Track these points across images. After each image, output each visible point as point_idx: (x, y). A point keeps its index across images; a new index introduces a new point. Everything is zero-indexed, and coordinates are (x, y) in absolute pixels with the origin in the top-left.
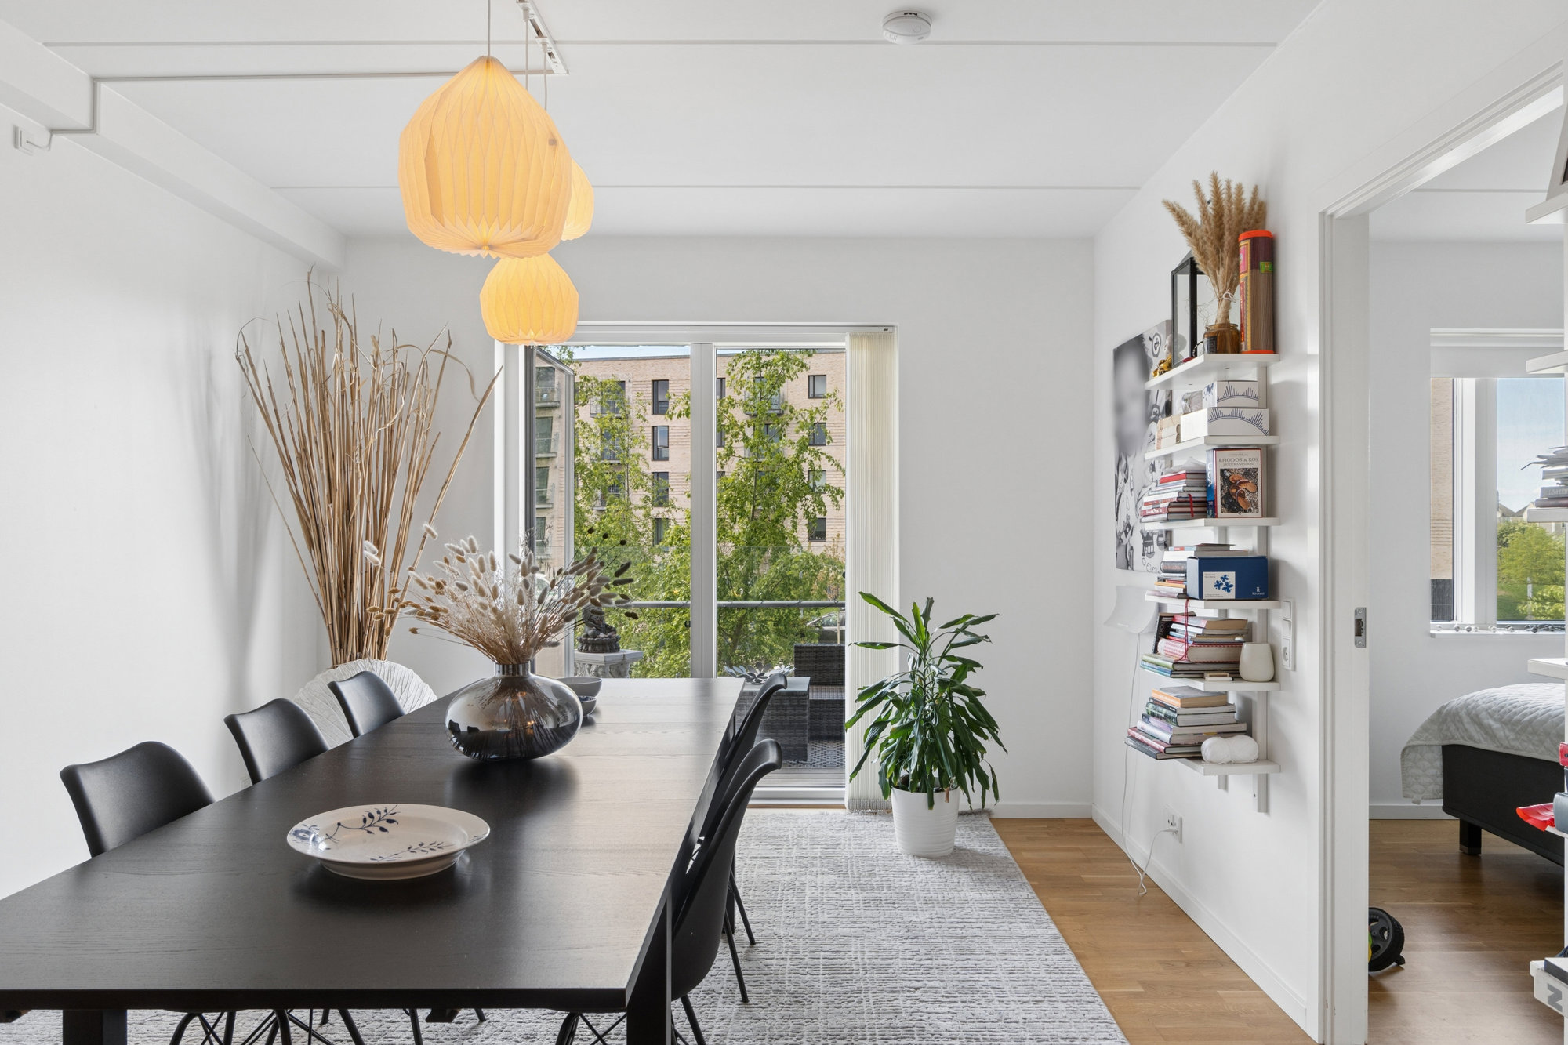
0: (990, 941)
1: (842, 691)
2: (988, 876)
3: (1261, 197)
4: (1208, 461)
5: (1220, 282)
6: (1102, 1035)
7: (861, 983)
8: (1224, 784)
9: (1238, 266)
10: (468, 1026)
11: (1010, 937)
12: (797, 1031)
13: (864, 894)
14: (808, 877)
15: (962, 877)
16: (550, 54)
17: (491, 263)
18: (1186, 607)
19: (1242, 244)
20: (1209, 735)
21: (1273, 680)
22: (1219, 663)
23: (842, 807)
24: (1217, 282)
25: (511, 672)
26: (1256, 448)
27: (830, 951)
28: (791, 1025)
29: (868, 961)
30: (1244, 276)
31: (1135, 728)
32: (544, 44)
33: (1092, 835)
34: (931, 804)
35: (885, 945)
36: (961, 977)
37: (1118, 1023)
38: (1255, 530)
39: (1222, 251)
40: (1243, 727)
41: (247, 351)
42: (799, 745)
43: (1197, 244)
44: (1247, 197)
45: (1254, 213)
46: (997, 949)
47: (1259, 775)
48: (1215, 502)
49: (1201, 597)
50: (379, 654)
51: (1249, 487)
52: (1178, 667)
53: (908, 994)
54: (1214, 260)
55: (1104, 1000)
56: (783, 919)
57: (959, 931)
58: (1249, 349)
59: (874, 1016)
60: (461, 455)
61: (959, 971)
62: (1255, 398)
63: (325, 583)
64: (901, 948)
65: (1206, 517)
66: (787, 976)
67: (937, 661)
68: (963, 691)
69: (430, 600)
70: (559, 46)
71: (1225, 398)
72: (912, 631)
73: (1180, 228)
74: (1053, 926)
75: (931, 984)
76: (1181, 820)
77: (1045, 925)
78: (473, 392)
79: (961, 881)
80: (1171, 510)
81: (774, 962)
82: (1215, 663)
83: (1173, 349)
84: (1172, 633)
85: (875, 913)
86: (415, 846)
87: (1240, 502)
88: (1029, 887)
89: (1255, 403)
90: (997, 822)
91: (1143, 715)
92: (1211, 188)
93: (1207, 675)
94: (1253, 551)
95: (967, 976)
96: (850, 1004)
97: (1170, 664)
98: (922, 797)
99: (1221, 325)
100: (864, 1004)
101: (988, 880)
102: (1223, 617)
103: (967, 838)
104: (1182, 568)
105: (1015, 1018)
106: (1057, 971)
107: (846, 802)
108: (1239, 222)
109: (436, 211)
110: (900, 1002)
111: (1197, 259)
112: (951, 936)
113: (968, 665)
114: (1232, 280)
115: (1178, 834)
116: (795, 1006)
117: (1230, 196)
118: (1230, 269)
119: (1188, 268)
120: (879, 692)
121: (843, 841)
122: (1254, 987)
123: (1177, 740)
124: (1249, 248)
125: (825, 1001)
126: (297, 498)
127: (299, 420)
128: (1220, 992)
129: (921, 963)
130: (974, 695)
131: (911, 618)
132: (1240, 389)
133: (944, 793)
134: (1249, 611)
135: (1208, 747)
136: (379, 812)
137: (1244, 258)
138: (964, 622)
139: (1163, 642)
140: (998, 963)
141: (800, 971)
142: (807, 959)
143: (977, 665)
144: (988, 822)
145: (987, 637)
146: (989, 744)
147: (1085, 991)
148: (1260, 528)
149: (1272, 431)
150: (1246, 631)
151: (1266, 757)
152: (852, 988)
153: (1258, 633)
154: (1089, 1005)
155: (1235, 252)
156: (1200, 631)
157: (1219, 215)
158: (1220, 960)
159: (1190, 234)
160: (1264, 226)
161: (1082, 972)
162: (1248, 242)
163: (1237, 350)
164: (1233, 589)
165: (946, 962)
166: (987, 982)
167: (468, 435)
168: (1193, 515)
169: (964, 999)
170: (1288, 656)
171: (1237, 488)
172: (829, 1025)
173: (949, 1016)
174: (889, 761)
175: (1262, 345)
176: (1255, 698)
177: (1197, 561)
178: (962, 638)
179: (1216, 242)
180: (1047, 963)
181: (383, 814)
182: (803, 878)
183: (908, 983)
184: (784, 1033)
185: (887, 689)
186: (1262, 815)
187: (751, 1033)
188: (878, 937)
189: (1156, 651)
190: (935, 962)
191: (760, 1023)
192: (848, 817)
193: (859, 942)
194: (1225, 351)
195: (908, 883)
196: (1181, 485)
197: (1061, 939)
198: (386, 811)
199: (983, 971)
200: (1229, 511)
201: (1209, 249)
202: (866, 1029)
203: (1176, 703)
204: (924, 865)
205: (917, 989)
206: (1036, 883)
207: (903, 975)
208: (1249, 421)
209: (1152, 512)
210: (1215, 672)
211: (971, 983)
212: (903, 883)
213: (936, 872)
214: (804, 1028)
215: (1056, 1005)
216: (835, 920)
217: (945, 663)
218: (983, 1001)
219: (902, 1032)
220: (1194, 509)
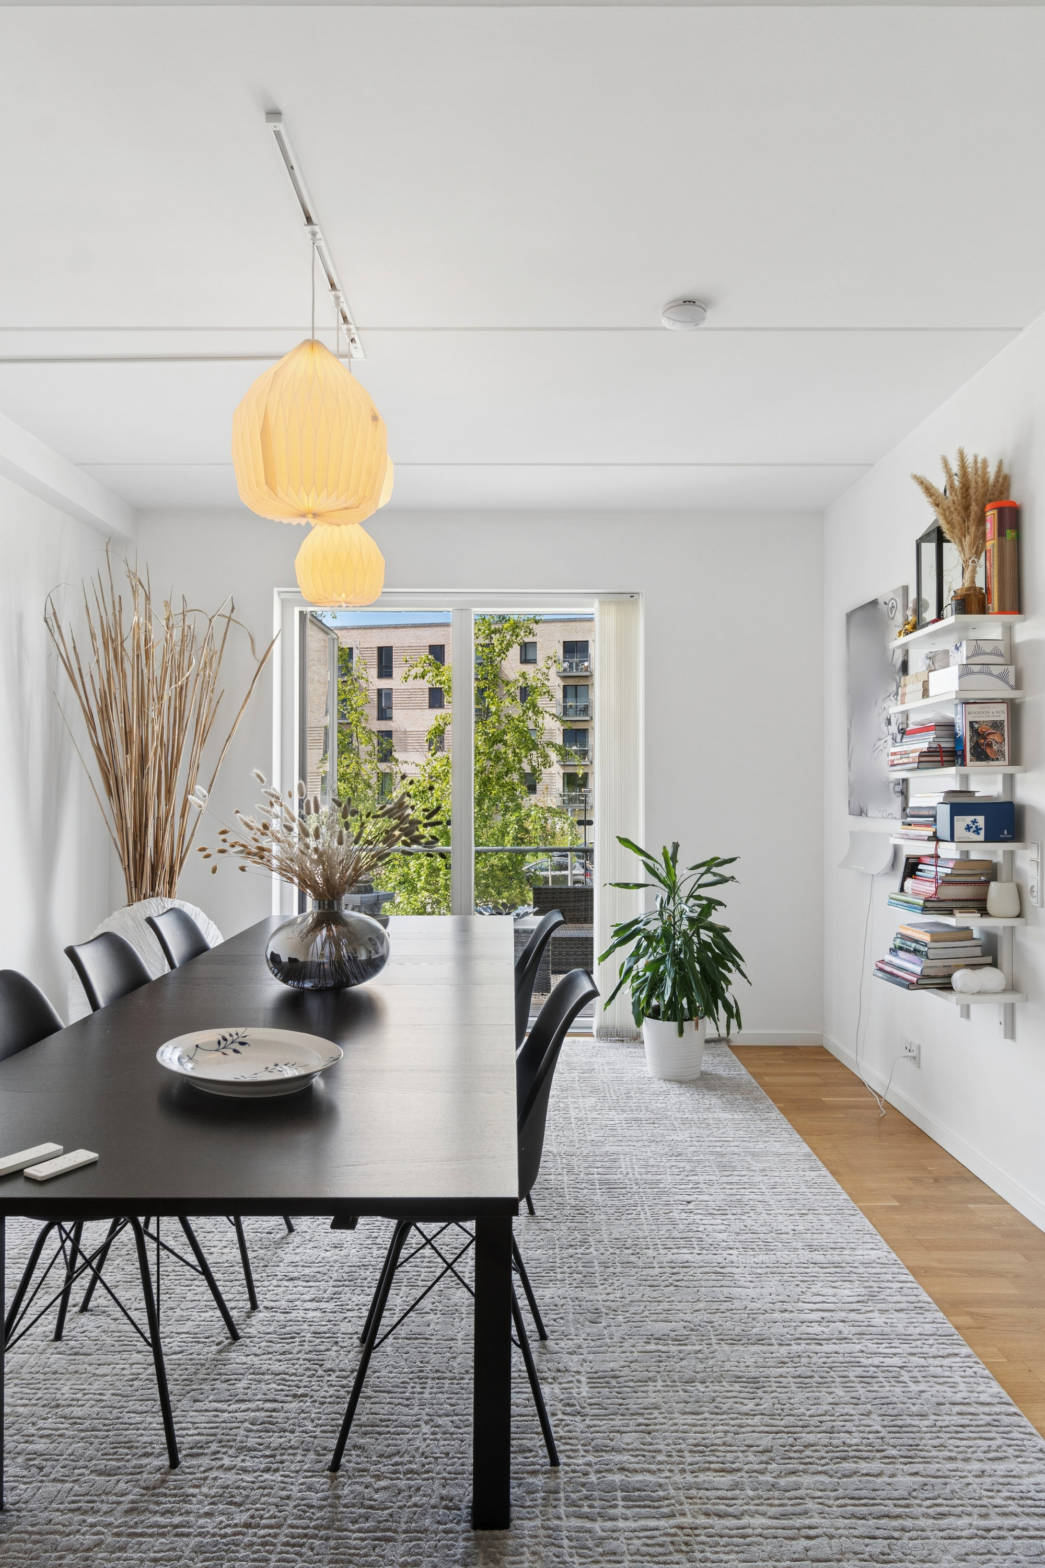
0: (749, 1158)
1: (592, 928)
2: (736, 1099)
3: (1006, 470)
4: (956, 714)
5: (967, 549)
6: (869, 1246)
7: (636, 1197)
8: (966, 1012)
9: (984, 534)
10: (279, 1236)
11: (767, 1155)
12: (584, 1242)
13: (625, 1115)
14: (570, 1099)
15: (712, 1100)
16: (352, 340)
17: (309, 528)
18: (936, 848)
19: (988, 513)
20: (958, 967)
21: (1019, 916)
22: (966, 900)
23: (591, 1035)
24: (963, 550)
25: (326, 907)
26: (1003, 701)
27: (602, 1167)
28: (578, 1236)
29: (639, 1177)
30: (991, 543)
31: (882, 961)
32: (349, 330)
33: (824, 1061)
34: (681, 1032)
35: (652, 1162)
36: (728, 1192)
37: (881, 1235)
38: (1000, 778)
39: (968, 520)
40: (989, 959)
41: (54, 613)
42: (543, 979)
43: (945, 513)
44: (992, 471)
45: (998, 485)
46: (756, 1166)
47: (1005, 1005)
48: (964, 751)
49: (952, 840)
50: (170, 892)
51: (996, 737)
52: (929, 905)
53: (681, 1207)
54: (961, 529)
55: (865, 1214)
56: (554, 1138)
57: (718, 1149)
58: (996, 610)
59: (653, 1227)
60: (244, 711)
61: (725, 1185)
62: (1001, 655)
63: (122, 828)
64: (668, 1164)
65: (954, 765)
66: (566, 1190)
67: (684, 900)
68: (711, 927)
69: (256, 840)
70: (360, 332)
71: (973, 656)
72: (663, 873)
73: (929, 499)
74: (804, 1144)
75: (701, 1198)
76: (919, 1046)
77: (797, 1144)
78: (254, 654)
79: (712, 1103)
80: (922, 759)
81: (552, 1177)
82: (963, 900)
83: (918, 611)
84: (918, 873)
85: (638, 1133)
86: (271, 1067)
87: (988, 751)
88: (777, 1109)
89: (1000, 660)
90: (735, 1049)
91: (891, 949)
92: (959, 463)
93: (956, 912)
94: (998, 796)
95: (734, 1191)
96: (629, 1217)
97: (921, 902)
98: (674, 1025)
99: (968, 589)
100: (642, 1216)
101: (737, 1103)
102: (964, 858)
103: (711, 1063)
104: (931, 813)
105: (784, 1230)
106: (816, 1186)
107: (594, 1032)
108: (985, 494)
109: (270, 483)
110: (675, 1215)
111: (945, 528)
112: (712, 1153)
113: (712, 904)
114: (978, 547)
115: (916, 1059)
116: (579, 1218)
117: (977, 470)
118: (976, 537)
119: (935, 536)
120: (633, 928)
121: (596, 1067)
122: (1001, 1201)
123: (927, 972)
124: (996, 518)
125: (606, 1213)
126: (98, 749)
127: (101, 677)
128: (971, 1206)
129: (689, 1178)
130: (719, 932)
131: (661, 860)
132: (988, 647)
133: (694, 1022)
134: (994, 853)
135: (959, 978)
136: (231, 1035)
137: (991, 526)
138: (711, 864)
139: (909, 883)
140: (760, 1178)
141: (578, 1185)
142: (582, 1175)
143: (720, 904)
144: (728, 1049)
145: (733, 878)
146: (734, 976)
147: (845, 1204)
148: (1005, 775)
149: (1018, 686)
150: (991, 872)
151: (1012, 987)
152: (630, 1201)
153: (1003, 873)
154: (852, 1218)
155: (982, 521)
156: (949, 871)
157: (965, 487)
158: (967, 1177)
159: (937, 505)
160: (1008, 496)
161: (839, 1187)
162: (995, 512)
163: (983, 610)
164: (982, 832)
165: (712, 1178)
166: (752, 1196)
167: (249, 693)
168: (943, 764)
169: (735, 1212)
170: (1035, 894)
171: (985, 739)
172: (613, 1236)
173: (723, 1227)
174: (641, 993)
175: (1008, 606)
176: (1000, 933)
177: (948, 806)
178: (709, 878)
179: (962, 513)
180: (806, 1178)
181: (235, 1037)
182: (566, 1100)
183: (680, 1197)
184: (573, 1243)
185: (640, 925)
186: (1009, 1041)
187: (542, 1243)
188: (644, 1154)
189: (902, 890)
190: (702, 1178)
191: (549, 1233)
192: (598, 1044)
193: (628, 1159)
194: (971, 613)
195: (664, 1105)
196: (931, 736)
197: (815, 1157)
198: (237, 1034)
199: (747, 1186)
200: (977, 760)
201: (956, 518)
202: (648, 1239)
203: (926, 938)
204: (675, 1089)
205: (689, 1202)
206: (782, 1105)
207: (674, 1190)
208: (997, 677)
209: (901, 761)
210: (963, 909)
211: (739, 1197)
212: (659, 1105)
213: (688, 1095)
214: (591, 1239)
215: (821, 1217)
216: (603, 1139)
217: (692, 901)
218: (752, 1214)
219: (682, 1242)
220: (945, 759)
